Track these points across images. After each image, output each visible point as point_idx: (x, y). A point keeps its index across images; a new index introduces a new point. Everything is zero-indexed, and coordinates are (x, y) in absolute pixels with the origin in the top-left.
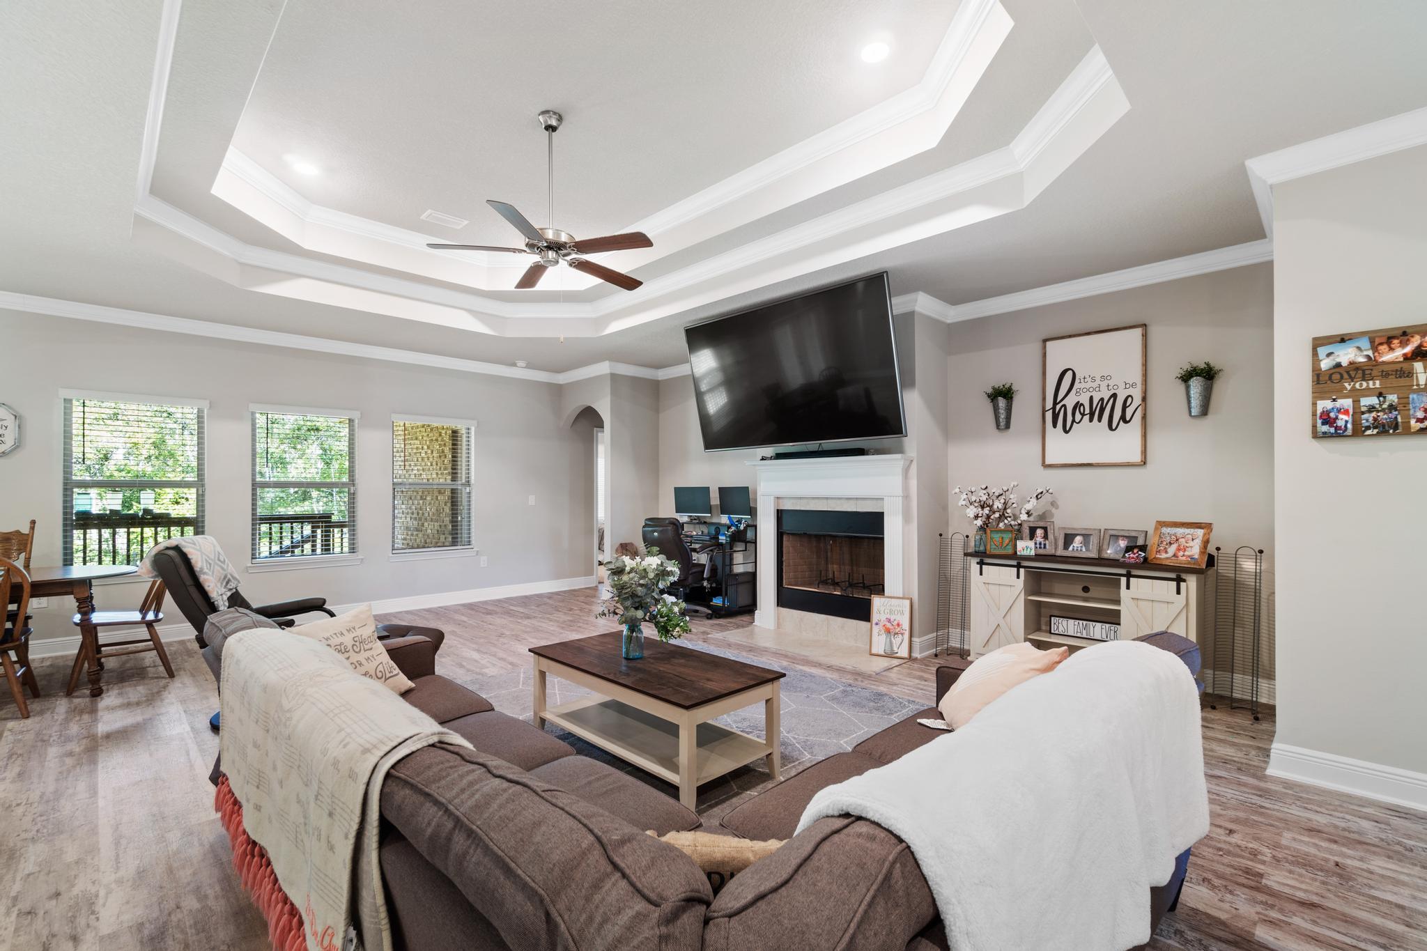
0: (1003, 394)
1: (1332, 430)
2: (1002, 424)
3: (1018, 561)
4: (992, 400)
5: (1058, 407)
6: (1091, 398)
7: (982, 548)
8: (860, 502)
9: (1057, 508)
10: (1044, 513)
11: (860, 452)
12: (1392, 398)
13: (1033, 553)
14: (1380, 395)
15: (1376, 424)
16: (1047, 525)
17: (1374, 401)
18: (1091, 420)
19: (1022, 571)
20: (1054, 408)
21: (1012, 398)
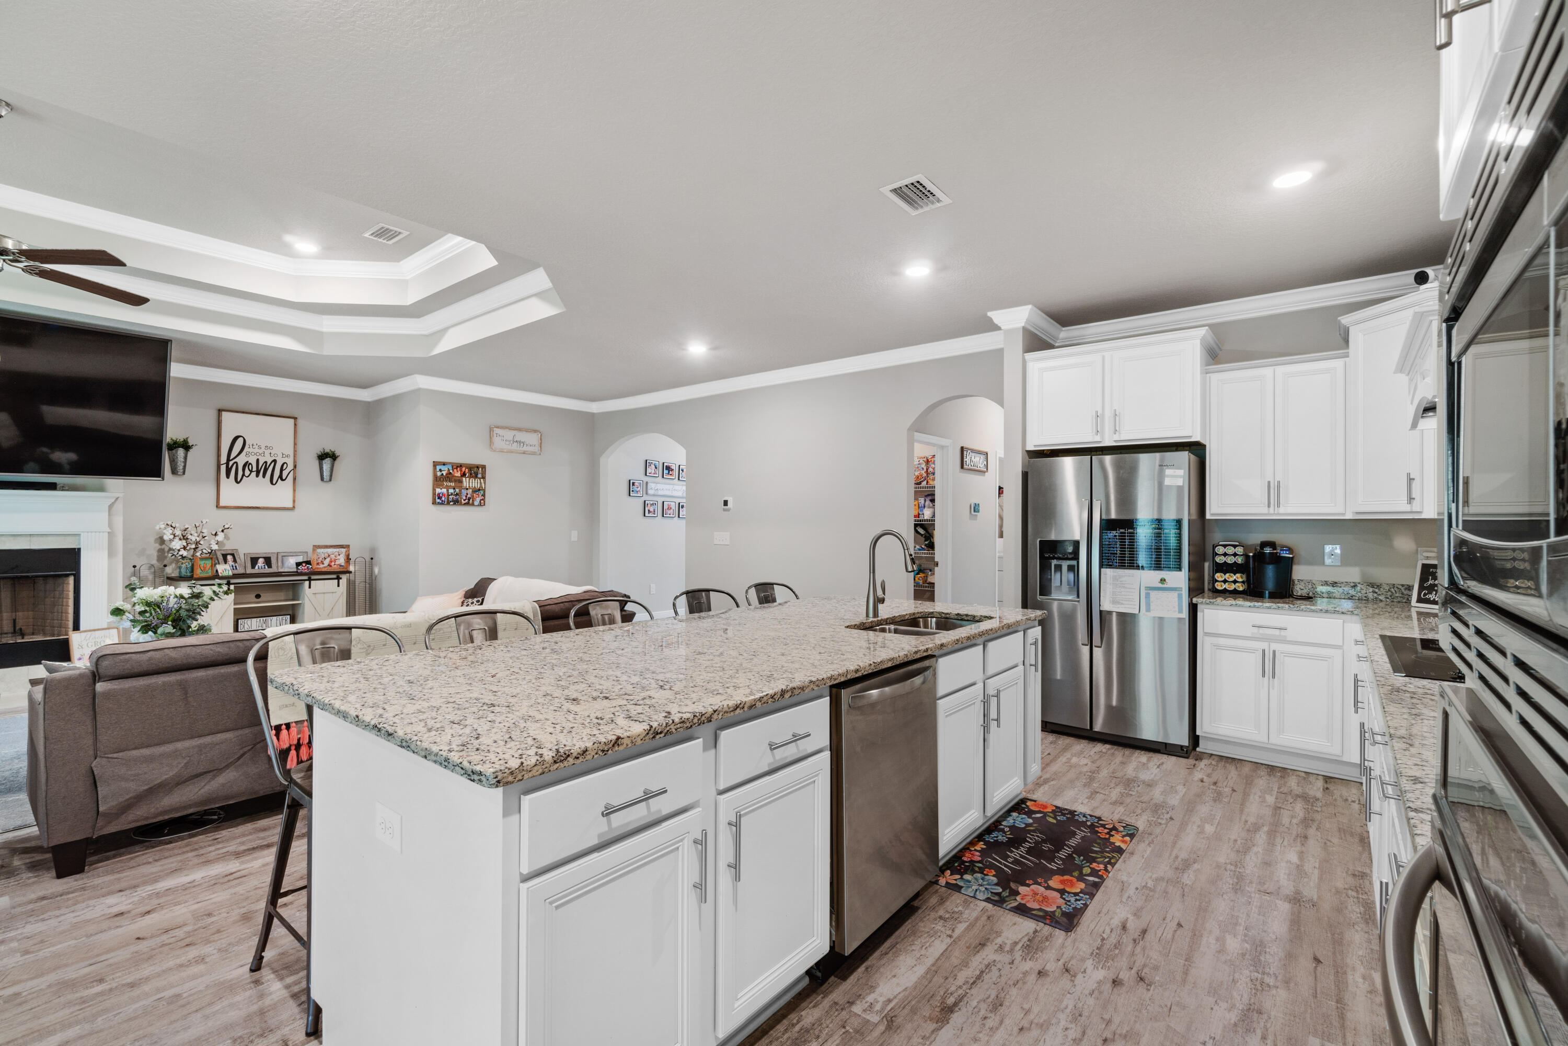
0: (179, 446)
1: (440, 502)
2: (178, 471)
3: (224, 581)
4: (170, 450)
5: (231, 463)
6: (258, 461)
7: (188, 574)
12: (457, 490)
14: (454, 489)
15: (453, 501)
16: (232, 552)
17: (452, 491)
18: (257, 476)
19: (231, 586)
20: (227, 464)
21: (187, 450)
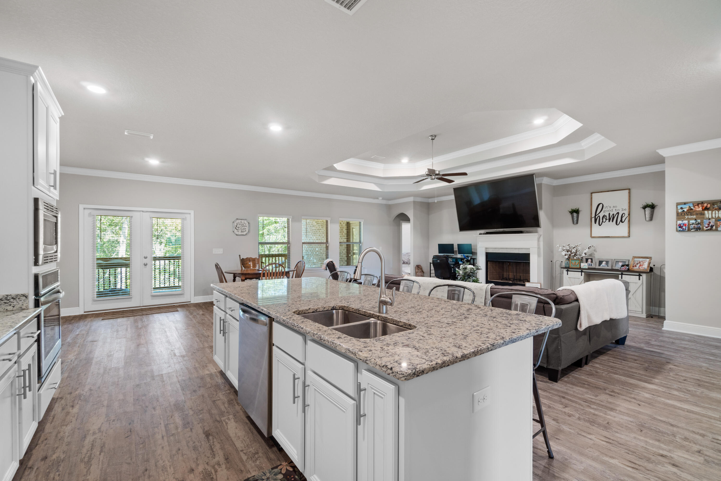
0: (575, 212)
1: (682, 229)
2: (575, 222)
3: (582, 270)
4: (571, 214)
5: (597, 217)
6: (609, 214)
7: (568, 266)
8: (520, 250)
9: (596, 252)
10: (591, 254)
11: (521, 232)
12: (699, 221)
13: (587, 267)
14: (696, 220)
15: (694, 228)
16: (592, 258)
17: (694, 221)
18: (609, 221)
19: (583, 273)
20: (595, 217)
21: (579, 213)
